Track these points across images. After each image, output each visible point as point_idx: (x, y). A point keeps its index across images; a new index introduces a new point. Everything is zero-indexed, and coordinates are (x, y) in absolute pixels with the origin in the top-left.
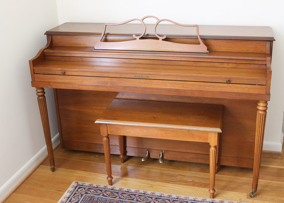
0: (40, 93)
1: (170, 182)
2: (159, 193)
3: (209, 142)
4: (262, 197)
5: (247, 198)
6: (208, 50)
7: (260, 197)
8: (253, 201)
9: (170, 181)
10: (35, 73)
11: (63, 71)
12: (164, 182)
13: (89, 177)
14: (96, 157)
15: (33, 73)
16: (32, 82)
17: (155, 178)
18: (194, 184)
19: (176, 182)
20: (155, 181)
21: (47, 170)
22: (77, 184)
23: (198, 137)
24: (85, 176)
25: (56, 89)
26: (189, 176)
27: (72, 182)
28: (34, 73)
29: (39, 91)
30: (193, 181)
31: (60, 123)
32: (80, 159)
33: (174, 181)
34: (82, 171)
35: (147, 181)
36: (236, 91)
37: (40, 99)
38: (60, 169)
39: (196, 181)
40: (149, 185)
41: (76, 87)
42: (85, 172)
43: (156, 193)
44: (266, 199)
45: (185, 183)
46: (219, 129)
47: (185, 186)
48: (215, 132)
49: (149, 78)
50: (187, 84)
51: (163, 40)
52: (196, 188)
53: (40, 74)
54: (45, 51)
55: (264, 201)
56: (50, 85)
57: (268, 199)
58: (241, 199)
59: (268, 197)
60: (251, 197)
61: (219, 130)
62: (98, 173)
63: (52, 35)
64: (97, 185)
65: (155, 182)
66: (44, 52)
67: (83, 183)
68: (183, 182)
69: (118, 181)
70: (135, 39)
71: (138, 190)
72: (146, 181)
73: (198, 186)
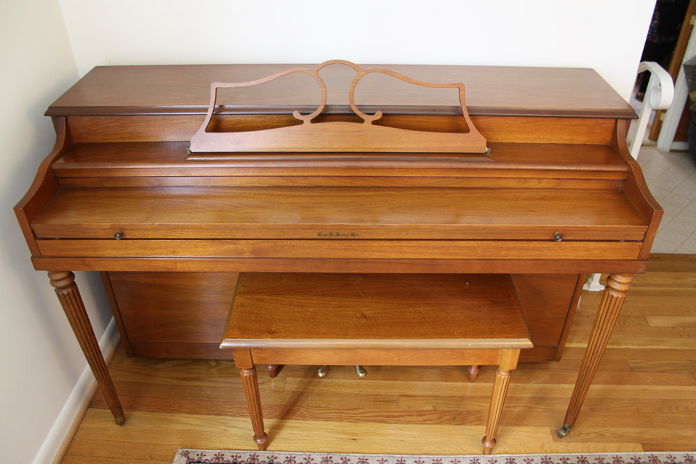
0: (60, 282)
1: (389, 420)
2: (378, 459)
3: (498, 364)
4: (581, 433)
5: (555, 440)
6: (489, 145)
7: (576, 432)
8: (567, 446)
9: (388, 417)
10: (38, 236)
11: (117, 231)
12: (375, 421)
13: (209, 429)
14: (210, 366)
15: (33, 238)
16: (33, 259)
17: (355, 412)
18: (441, 418)
19: (401, 419)
20: (357, 420)
21: (105, 424)
22: (186, 459)
23: (473, 356)
24: (198, 429)
25: (107, 272)
26: (423, 396)
27: (174, 456)
28: (36, 237)
29: (58, 276)
30: (435, 411)
31: (119, 311)
32: (177, 379)
33: (396, 414)
34: (188, 413)
35: (340, 423)
36: (572, 256)
37: (63, 294)
38: (137, 414)
39: (441, 408)
40: (348, 434)
41: (160, 267)
42: (196, 416)
43: (369, 458)
44: (589, 437)
45: (421, 419)
46: (527, 339)
47: (421, 426)
48: (514, 348)
49: (357, 238)
50: (456, 246)
51: (375, 123)
52: (447, 428)
53: (54, 239)
54: (55, 166)
55: (588, 442)
56: (86, 265)
57: (593, 435)
58: (543, 444)
59: (592, 430)
60: (561, 437)
61: (526, 343)
62: (227, 415)
63: (66, 117)
64: (233, 456)
65: (358, 424)
66: (53, 170)
67: (199, 451)
68: (417, 416)
69: (278, 433)
70: (301, 122)
71: (329, 456)
72: (336, 423)
73: (449, 422)
